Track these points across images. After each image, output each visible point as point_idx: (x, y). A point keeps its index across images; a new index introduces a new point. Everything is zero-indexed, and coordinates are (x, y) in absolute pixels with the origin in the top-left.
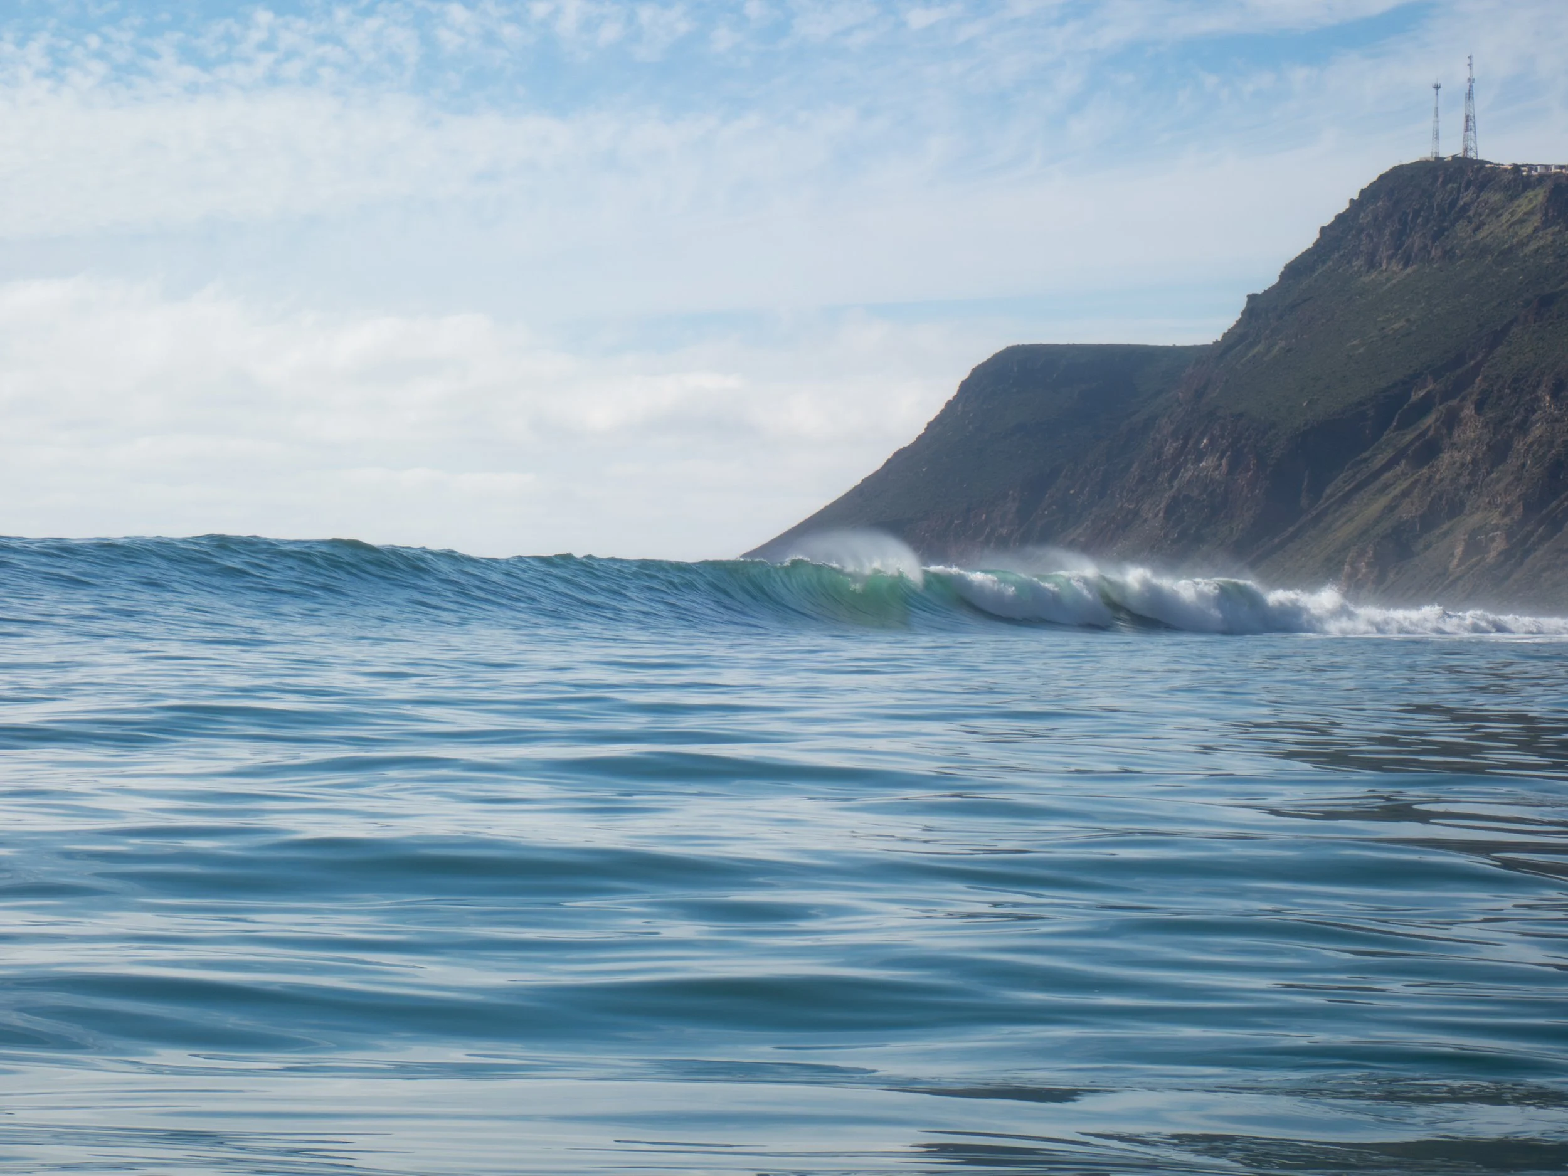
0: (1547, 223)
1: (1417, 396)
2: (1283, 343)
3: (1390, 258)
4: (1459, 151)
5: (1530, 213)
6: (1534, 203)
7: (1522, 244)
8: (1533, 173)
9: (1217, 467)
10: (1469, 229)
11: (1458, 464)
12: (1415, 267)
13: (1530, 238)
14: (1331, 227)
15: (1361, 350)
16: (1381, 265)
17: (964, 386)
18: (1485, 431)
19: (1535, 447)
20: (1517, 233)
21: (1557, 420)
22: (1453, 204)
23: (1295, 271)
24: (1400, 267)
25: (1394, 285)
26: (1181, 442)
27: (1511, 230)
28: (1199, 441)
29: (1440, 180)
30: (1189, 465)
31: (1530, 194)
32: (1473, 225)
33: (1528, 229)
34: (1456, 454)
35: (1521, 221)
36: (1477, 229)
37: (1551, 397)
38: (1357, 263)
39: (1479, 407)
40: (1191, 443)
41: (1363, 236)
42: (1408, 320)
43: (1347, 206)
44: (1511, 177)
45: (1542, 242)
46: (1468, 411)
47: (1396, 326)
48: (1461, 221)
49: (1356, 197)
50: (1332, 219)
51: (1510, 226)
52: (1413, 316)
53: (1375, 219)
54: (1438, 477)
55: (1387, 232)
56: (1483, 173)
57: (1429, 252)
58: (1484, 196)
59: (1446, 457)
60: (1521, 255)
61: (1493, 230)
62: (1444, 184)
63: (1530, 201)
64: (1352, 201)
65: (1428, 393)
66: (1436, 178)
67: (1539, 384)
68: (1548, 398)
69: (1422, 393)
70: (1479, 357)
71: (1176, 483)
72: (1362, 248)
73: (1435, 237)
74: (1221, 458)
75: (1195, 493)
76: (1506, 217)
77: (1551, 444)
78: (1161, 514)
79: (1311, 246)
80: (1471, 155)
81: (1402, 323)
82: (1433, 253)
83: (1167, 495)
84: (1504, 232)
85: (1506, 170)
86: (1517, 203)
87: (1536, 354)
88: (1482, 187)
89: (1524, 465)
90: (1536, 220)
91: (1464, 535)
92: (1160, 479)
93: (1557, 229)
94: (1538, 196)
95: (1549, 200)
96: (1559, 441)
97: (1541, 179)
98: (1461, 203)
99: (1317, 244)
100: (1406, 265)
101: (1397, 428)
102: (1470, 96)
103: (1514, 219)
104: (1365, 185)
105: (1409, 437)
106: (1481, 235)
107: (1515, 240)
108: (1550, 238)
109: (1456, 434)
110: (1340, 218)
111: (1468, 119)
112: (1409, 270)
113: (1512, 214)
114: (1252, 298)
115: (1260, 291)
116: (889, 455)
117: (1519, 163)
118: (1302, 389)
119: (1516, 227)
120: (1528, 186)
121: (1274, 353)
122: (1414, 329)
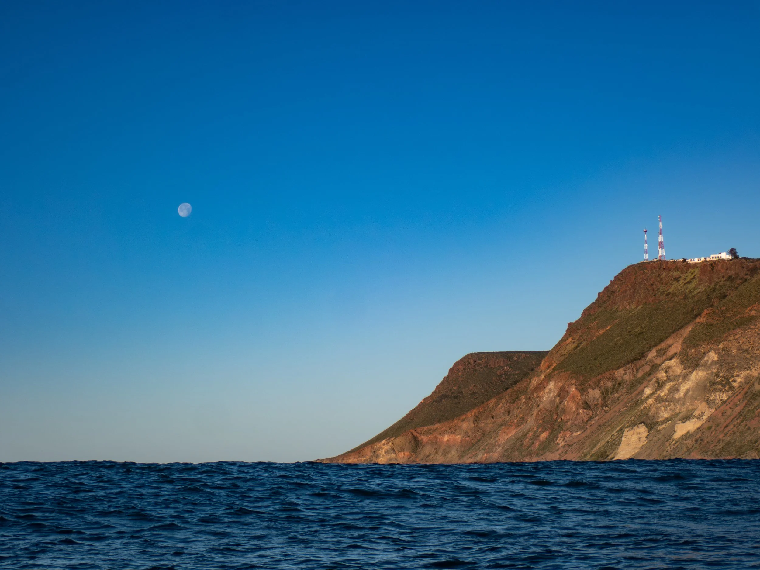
0: (701, 282)
2: (584, 342)
3: (630, 303)
5: (694, 278)
6: (694, 274)
7: (690, 292)
8: (693, 262)
10: (666, 288)
11: (673, 388)
12: (642, 306)
13: (694, 289)
14: (603, 292)
15: (621, 341)
16: (626, 306)
19: (710, 378)
20: (688, 288)
21: (721, 365)
23: (588, 312)
24: (635, 306)
25: (634, 314)
27: (685, 286)
29: (650, 269)
31: (691, 270)
32: (667, 286)
33: (693, 285)
34: (671, 383)
35: (689, 282)
36: (669, 288)
38: (615, 307)
39: (682, 363)
41: (617, 295)
42: (641, 327)
43: (609, 283)
44: (683, 264)
45: (700, 290)
46: (676, 363)
47: (636, 330)
48: (661, 285)
49: (613, 279)
50: (603, 289)
51: (685, 284)
52: (643, 325)
54: (663, 394)
55: (628, 292)
56: (669, 263)
58: (670, 274)
59: (668, 386)
60: (690, 296)
61: (676, 287)
63: (692, 274)
64: (611, 281)
66: (648, 268)
68: (714, 355)
71: (541, 405)
72: (617, 300)
74: (561, 390)
76: (681, 281)
77: (718, 376)
79: (594, 301)
81: (639, 328)
82: (650, 299)
83: (537, 409)
84: (681, 287)
85: (680, 261)
86: (686, 275)
87: (706, 335)
88: (669, 271)
90: (696, 281)
91: (679, 421)
93: (706, 284)
94: (697, 271)
95: (702, 272)
96: (721, 375)
97: (696, 265)
98: (661, 277)
99: (597, 300)
103: (686, 282)
104: (617, 274)
106: (671, 290)
107: (687, 291)
108: (703, 288)
110: (606, 288)
112: (639, 307)
113: (685, 280)
114: (570, 324)
115: (573, 321)
117: (685, 258)
118: (595, 359)
119: (688, 285)
120: (690, 268)
121: (581, 346)
122: (644, 331)
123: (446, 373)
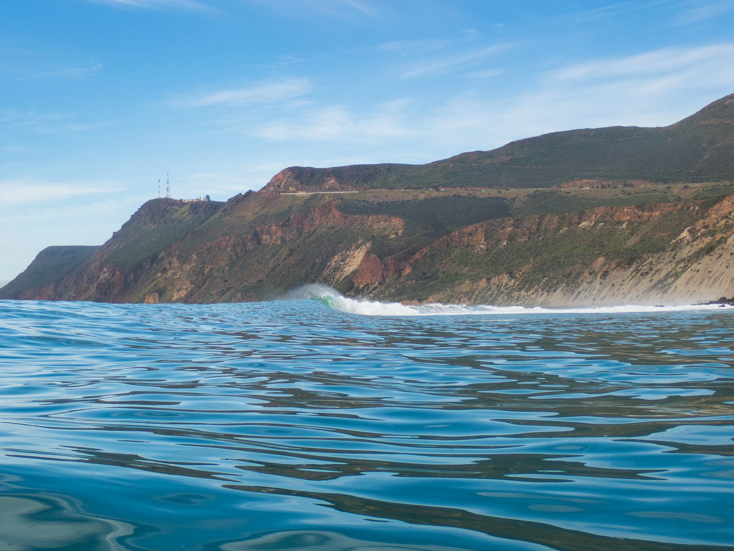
0: (189, 214)
1: (160, 256)
2: (123, 244)
3: (150, 223)
4: (165, 196)
5: (186, 211)
7: (184, 219)
8: (185, 201)
9: (110, 275)
10: (170, 215)
11: (173, 273)
12: (156, 225)
13: (186, 217)
14: (134, 215)
15: (145, 246)
16: (147, 224)
17: (37, 257)
18: (179, 265)
19: (193, 269)
20: (182, 216)
21: (198, 262)
22: (165, 210)
23: (124, 226)
24: (153, 225)
25: (152, 229)
26: (99, 269)
28: (104, 269)
29: (162, 203)
30: (102, 275)
31: (185, 206)
32: (171, 214)
33: (185, 215)
34: (172, 271)
35: (183, 213)
36: (172, 215)
37: (196, 256)
38: (141, 224)
39: (178, 260)
40: (102, 270)
41: (142, 217)
42: (156, 238)
44: (180, 202)
45: (189, 218)
46: (175, 260)
47: (153, 239)
48: (167, 214)
49: (140, 208)
50: (134, 213)
51: (180, 214)
52: (157, 237)
53: (146, 213)
54: (168, 276)
55: (149, 216)
56: (172, 202)
57: (160, 221)
58: (173, 207)
59: (170, 272)
60: (184, 221)
61: (176, 215)
62: (163, 204)
63: (185, 208)
64: (139, 209)
65: (163, 255)
66: (161, 203)
67: (193, 252)
68: (195, 256)
69: (162, 256)
70: (176, 246)
71: (99, 280)
72: (142, 220)
73: (162, 217)
74: (111, 273)
75: (104, 282)
76: (179, 212)
77: (197, 267)
78: (95, 288)
80: (169, 197)
81: (155, 238)
82: (161, 221)
83: (96, 283)
84: (179, 216)
85: (178, 201)
86: (181, 209)
88: (173, 205)
89: (190, 273)
90: (187, 213)
92: (94, 279)
93: (192, 215)
94: (187, 207)
95: (190, 208)
97: (187, 203)
98: (167, 209)
99: (130, 219)
100: (154, 225)
101: (156, 265)
102: (168, 183)
103: (182, 212)
104: (142, 205)
105: (159, 267)
106: (173, 217)
107: (182, 218)
108: (191, 217)
109: (172, 265)
110: (136, 213)
111: (167, 188)
112: (155, 226)
113: (181, 211)
114: (114, 233)
115: (116, 231)
116: (17, 275)
117: (181, 199)
118: (130, 255)
119: (182, 215)
120: (184, 205)
121: (121, 247)
122: (158, 240)
123: (34, 258)
